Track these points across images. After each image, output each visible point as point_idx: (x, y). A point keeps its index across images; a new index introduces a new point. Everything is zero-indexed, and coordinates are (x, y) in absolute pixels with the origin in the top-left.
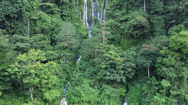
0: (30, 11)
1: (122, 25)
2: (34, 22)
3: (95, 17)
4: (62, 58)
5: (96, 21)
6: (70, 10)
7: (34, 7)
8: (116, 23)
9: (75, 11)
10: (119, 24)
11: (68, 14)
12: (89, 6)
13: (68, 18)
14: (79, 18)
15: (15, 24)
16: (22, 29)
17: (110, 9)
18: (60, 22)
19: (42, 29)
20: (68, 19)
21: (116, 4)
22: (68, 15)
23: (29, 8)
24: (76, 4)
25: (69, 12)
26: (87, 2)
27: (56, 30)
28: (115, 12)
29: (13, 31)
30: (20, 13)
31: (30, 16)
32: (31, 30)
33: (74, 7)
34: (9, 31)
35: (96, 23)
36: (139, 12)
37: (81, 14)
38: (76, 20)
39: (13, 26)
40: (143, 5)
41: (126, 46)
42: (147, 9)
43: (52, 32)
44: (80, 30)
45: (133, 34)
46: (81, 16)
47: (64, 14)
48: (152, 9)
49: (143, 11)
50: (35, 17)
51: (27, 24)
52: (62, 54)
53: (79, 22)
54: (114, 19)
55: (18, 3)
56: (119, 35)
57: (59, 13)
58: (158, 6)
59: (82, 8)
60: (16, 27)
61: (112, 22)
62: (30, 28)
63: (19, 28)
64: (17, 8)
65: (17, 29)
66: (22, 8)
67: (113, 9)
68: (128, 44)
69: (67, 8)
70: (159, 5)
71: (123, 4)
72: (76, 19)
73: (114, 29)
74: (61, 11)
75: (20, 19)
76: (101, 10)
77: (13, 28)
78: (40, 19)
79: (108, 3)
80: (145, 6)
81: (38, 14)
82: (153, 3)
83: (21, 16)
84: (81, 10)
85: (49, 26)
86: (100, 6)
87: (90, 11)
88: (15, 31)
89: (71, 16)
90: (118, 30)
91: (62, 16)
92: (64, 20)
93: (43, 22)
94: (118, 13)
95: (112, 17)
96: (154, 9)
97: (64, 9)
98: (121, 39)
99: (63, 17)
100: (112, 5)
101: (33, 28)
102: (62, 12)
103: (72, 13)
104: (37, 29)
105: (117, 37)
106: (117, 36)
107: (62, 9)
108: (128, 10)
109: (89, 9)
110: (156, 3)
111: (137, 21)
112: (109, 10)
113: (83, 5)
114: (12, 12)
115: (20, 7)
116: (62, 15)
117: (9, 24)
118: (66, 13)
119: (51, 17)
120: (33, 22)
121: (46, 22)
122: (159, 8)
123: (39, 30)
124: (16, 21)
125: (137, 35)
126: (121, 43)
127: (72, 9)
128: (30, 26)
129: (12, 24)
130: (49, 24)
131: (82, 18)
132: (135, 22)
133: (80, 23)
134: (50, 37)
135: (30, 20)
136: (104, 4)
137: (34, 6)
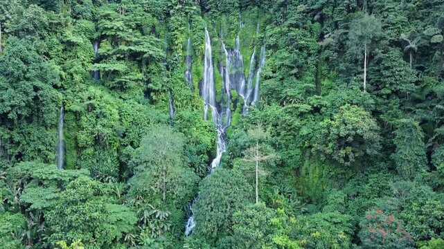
0: (66, 86)
1: (305, 124)
2: (76, 116)
3: (234, 92)
4: (147, 225)
5: (235, 102)
6: (169, 73)
7: (75, 75)
8: (288, 117)
9: (182, 76)
10: (297, 123)
11: (163, 86)
12: (218, 63)
13: (163, 94)
14: (192, 94)
15: (22, 133)
16: (43, 143)
17: (271, 74)
18: (142, 114)
19: (95, 137)
20: (163, 100)
21: (287, 62)
22: (164, 88)
23: (62, 79)
24: (185, 57)
25: (166, 79)
26: (213, 52)
27: (132, 135)
28: (285, 84)
29: (19, 149)
30: (37, 104)
31: (63, 103)
32: (67, 137)
33: (179, 65)
34: (8, 151)
35: (235, 107)
36: (351, 91)
37: (196, 84)
38: (185, 101)
39: (17, 138)
40: (360, 69)
41: (316, 181)
42: (372, 80)
43: (122, 140)
44: (195, 129)
45: (335, 157)
46: (197, 90)
47: (154, 87)
48: (385, 83)
49: (362, 89)
50: (76, 107)
51: (57, 123)
52: (146, 214)
53: (193, 106)
54: (282, 104)
55: (28, 79)
56: (298, 151)
57: (142, 84)
58: (401, 76)
59: (199, 68)
60: (27, 138)
61: (277, 113)
62: (64, 133)
63: (34, 141)
64: (27, 94)
65: (28, 144)
66: (41, 92)
67: (281, 77)
68: (321, 176)
69: (161, 70)
70: (403, 73)
71: (307, 63)
72: (183, 100)
73: (283, 133)
74: (146, 79)
75: (35, 119)
76: (249, 71)
77: (18, 143)
78: (91, 108)
79: (268, 58)
80: (367, 72)
81: (85, 95)
82: (387, 68)
83: (38, 110)
84: (198, 74)
85: (112, 127)
86: (246, 63)
87: (220, 77)
88: (24, 150)
89: (171, 90)
90: (295, 136)
91: (147, 93)
92: (152, 102)
93: (97, 117)
94: (293, 89)
95: (278, 99)
96: (391, 84)
97: (154, 73)
98: (303, 160)
99: (152, 94)
100: (278, 63)
101: (72, 133)
102: (148, 82)
103: (174, 81)
104: (83, 137)
105: (291, 157)
106: (292, 153)
107: (149, 73)
108: (319, 77)
109: (217, 71)
110: (395, 69)
111: (346, 125)
112: (270, 78)
113: (203, 58)
114: (13, 106)
115: (36, 89)
116: (148, 89)
117: (8, 134)
118: (157, 83)
119: (120, 98)
120: (73, 117)
121: (105, 117)
122: (405, 83)
123: (87, 139)
124: (25, 123)
125: (346, 158)
126: (303, 171)
127: (175, 72)
128: (64, 127)
129: (14, 133)
130: (112, 122)
131: (200, 94)
132: (342, 127)
133: (195, 109)
134: (116, 154)
135: (65, 111)
136: (256, 58)
137: (76, 72)
